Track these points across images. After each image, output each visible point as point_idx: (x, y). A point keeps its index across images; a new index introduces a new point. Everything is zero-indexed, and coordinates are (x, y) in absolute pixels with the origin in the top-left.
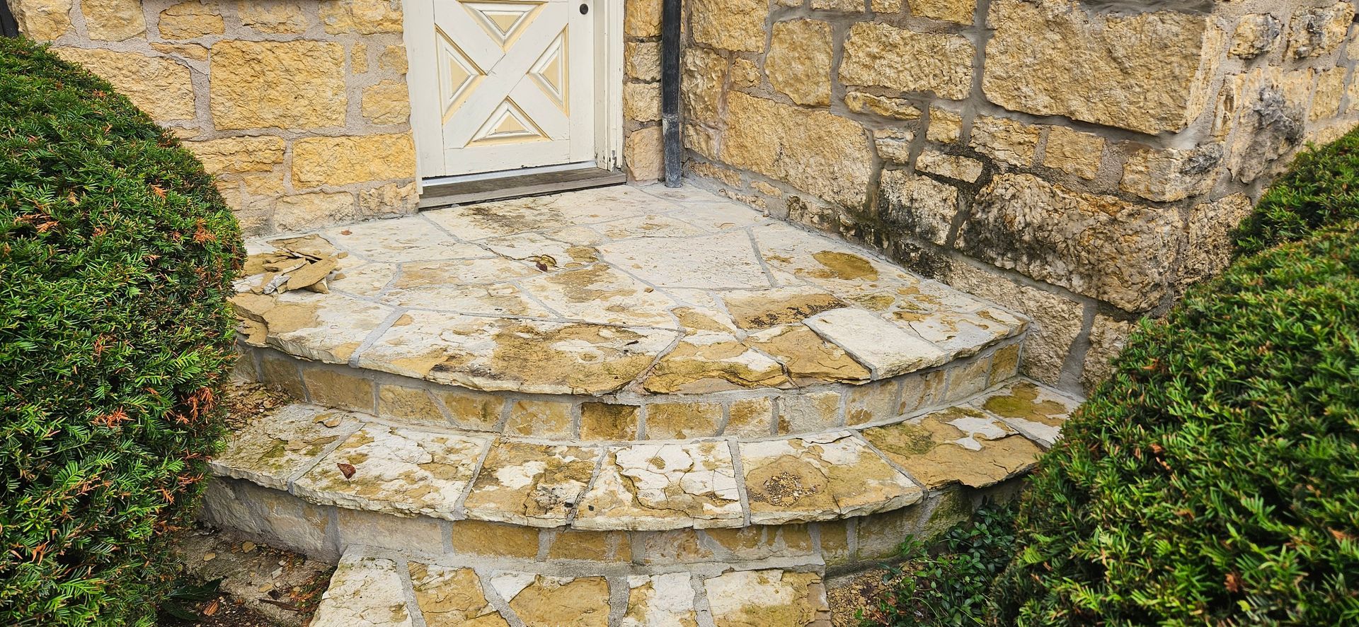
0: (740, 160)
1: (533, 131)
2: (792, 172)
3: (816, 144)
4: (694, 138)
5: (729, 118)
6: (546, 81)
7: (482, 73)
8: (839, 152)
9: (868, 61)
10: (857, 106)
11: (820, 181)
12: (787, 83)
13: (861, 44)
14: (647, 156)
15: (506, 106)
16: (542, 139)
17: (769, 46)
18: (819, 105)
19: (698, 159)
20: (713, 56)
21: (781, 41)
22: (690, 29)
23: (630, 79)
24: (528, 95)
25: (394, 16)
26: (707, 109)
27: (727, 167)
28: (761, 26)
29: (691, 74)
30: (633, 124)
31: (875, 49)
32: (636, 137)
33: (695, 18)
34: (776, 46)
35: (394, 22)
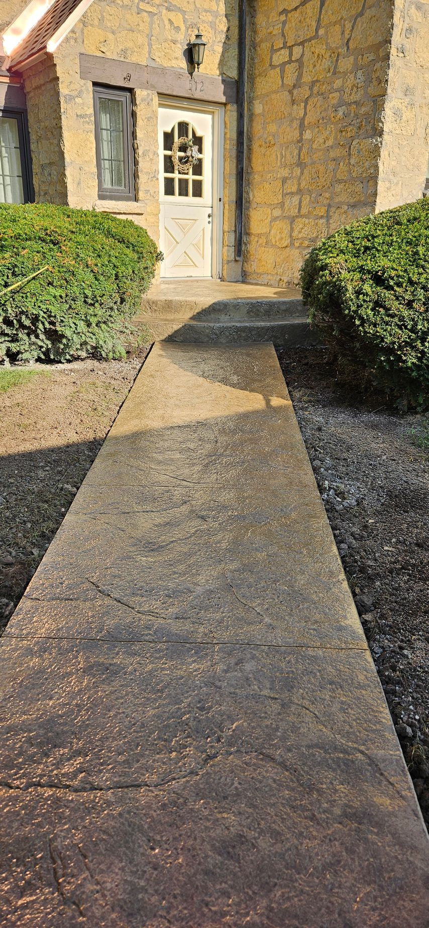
0: (263, 270)
1: (192, 264)
2: (279, 270)
3: (286, 260)
5: (258, 257)
6: (197, 246)
7: (177, 243)
8: (294, 260)
9: (300, 230)
10: (297, 245)
11: (288, 271)
12: (277, 241)
13: (298, 225)
15: (184, 254)
16: (195, 267)
17: (271, 230)
18: (286, 247)
19: (247, 274)
20: (253, 236)
21: (275, 228)
22: (245, 228)
23: (225, 245)
24: (191, 252)
26: (251, 255)
27: (258, 274)
28: (268, 224)
29: (245, 244)
30: (224, 261)
31: (301, 226)
32: (227, 265)
34: (273, 229)
35: (157, 222)
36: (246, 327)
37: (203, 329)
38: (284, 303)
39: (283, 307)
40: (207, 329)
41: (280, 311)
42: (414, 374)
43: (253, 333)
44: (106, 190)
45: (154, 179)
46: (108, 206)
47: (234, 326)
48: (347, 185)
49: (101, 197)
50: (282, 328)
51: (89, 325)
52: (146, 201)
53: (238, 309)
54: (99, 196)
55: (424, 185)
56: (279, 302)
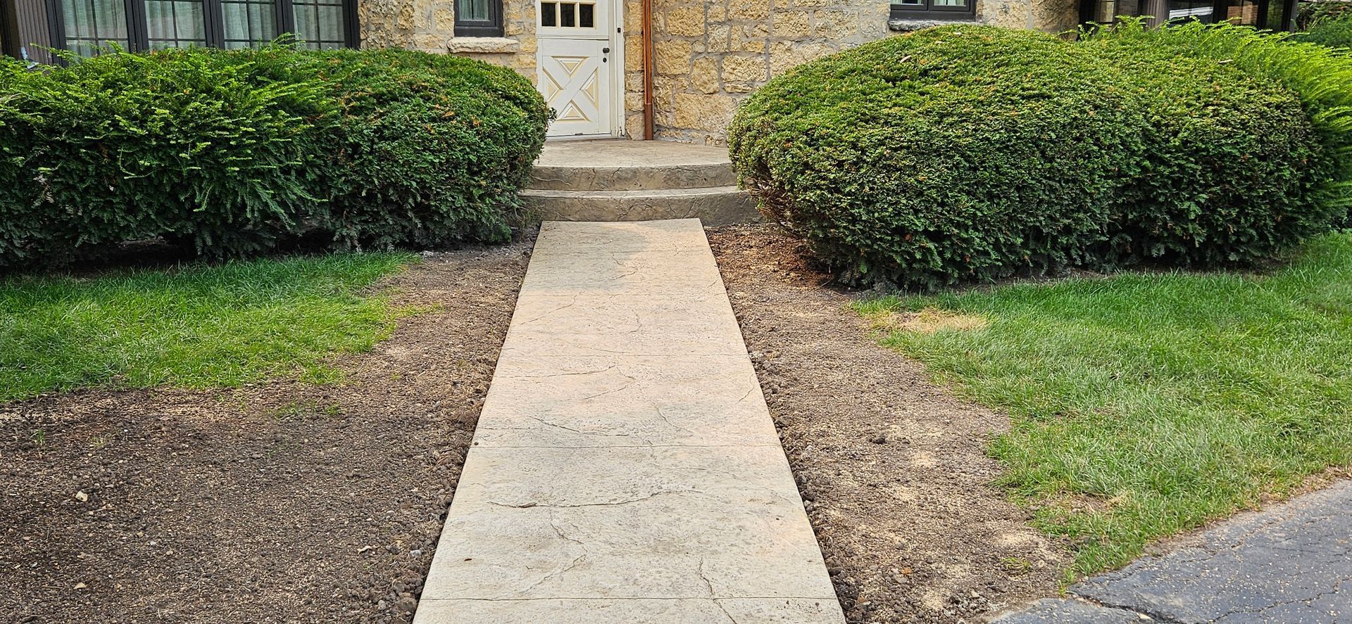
0: (683, 124)
1: (583, 117)
2: (706, 124)
3: (715, 110)
4: (660, 119)
5: (676, 106)
6: (588, 93)
7: (561, 89)
8: (724, 111)
9: (731, 71)
10: (729, 90)
11: (718, 126)
12: (701, 85)
13: (728, 65)
14: (637, 128)
15: (571, 104)
16: (586, 121)
17: (692, 70)
18: (715, 92)
19: (662, 129)
20: (667, 78)
21: (697, 67)
22: (655, 67)
23: (628, 90)
24: (581, 101)
25: (534, 61)
26: (665, 103)
27: (677, 129)
28: (688, 62)
29: (657, 88)
30: (629, 111)
31: (733, 66)
32: (632, 119)
33: (657, 62)
34: (695, 69)
35: (534, 64)
36: (663, 200)
37: (606, 204)
38: (712, 167)
39: (713, 174)
40: (612, 203)
41: (708, 179)
42: (849, 239)
43: (673, 207)
44: (464, 24)
45: (530, 7)
46: (468, 45)
47: (647, 199)
48: (789, 16)
49: (458, 33)
50: (711, 199)
51: (470, 198)
52: (518, 36)
53: (652, 177)
54: (455, 31)
55: (889, 15)
56: (706, 167)
